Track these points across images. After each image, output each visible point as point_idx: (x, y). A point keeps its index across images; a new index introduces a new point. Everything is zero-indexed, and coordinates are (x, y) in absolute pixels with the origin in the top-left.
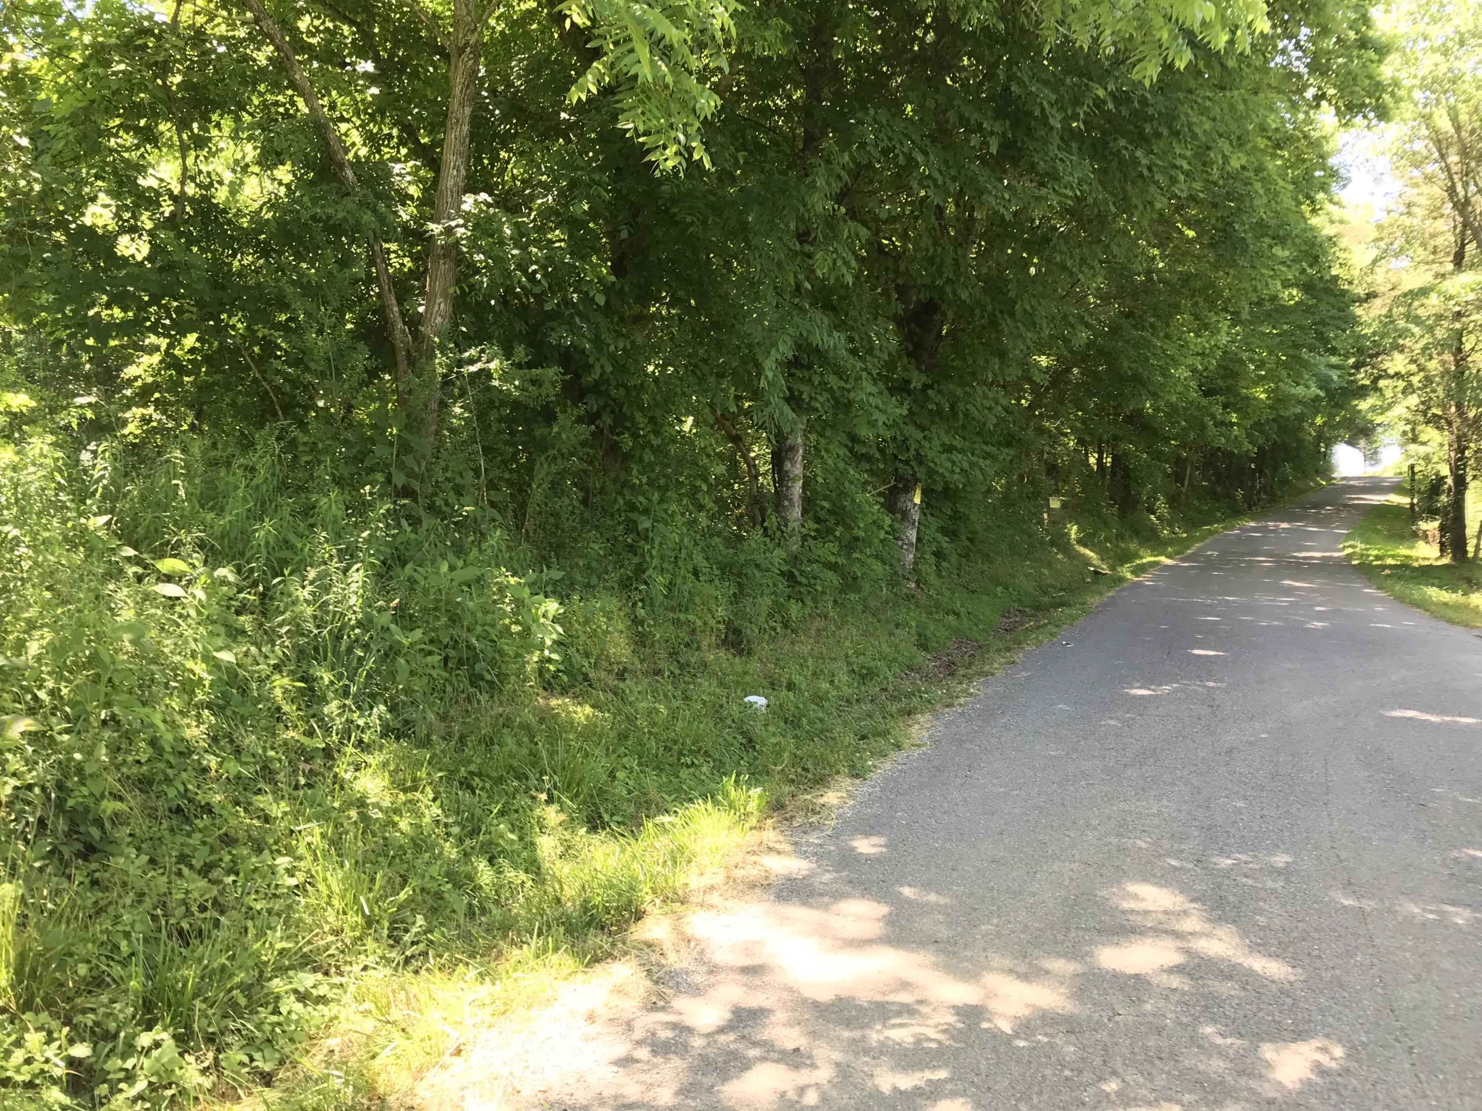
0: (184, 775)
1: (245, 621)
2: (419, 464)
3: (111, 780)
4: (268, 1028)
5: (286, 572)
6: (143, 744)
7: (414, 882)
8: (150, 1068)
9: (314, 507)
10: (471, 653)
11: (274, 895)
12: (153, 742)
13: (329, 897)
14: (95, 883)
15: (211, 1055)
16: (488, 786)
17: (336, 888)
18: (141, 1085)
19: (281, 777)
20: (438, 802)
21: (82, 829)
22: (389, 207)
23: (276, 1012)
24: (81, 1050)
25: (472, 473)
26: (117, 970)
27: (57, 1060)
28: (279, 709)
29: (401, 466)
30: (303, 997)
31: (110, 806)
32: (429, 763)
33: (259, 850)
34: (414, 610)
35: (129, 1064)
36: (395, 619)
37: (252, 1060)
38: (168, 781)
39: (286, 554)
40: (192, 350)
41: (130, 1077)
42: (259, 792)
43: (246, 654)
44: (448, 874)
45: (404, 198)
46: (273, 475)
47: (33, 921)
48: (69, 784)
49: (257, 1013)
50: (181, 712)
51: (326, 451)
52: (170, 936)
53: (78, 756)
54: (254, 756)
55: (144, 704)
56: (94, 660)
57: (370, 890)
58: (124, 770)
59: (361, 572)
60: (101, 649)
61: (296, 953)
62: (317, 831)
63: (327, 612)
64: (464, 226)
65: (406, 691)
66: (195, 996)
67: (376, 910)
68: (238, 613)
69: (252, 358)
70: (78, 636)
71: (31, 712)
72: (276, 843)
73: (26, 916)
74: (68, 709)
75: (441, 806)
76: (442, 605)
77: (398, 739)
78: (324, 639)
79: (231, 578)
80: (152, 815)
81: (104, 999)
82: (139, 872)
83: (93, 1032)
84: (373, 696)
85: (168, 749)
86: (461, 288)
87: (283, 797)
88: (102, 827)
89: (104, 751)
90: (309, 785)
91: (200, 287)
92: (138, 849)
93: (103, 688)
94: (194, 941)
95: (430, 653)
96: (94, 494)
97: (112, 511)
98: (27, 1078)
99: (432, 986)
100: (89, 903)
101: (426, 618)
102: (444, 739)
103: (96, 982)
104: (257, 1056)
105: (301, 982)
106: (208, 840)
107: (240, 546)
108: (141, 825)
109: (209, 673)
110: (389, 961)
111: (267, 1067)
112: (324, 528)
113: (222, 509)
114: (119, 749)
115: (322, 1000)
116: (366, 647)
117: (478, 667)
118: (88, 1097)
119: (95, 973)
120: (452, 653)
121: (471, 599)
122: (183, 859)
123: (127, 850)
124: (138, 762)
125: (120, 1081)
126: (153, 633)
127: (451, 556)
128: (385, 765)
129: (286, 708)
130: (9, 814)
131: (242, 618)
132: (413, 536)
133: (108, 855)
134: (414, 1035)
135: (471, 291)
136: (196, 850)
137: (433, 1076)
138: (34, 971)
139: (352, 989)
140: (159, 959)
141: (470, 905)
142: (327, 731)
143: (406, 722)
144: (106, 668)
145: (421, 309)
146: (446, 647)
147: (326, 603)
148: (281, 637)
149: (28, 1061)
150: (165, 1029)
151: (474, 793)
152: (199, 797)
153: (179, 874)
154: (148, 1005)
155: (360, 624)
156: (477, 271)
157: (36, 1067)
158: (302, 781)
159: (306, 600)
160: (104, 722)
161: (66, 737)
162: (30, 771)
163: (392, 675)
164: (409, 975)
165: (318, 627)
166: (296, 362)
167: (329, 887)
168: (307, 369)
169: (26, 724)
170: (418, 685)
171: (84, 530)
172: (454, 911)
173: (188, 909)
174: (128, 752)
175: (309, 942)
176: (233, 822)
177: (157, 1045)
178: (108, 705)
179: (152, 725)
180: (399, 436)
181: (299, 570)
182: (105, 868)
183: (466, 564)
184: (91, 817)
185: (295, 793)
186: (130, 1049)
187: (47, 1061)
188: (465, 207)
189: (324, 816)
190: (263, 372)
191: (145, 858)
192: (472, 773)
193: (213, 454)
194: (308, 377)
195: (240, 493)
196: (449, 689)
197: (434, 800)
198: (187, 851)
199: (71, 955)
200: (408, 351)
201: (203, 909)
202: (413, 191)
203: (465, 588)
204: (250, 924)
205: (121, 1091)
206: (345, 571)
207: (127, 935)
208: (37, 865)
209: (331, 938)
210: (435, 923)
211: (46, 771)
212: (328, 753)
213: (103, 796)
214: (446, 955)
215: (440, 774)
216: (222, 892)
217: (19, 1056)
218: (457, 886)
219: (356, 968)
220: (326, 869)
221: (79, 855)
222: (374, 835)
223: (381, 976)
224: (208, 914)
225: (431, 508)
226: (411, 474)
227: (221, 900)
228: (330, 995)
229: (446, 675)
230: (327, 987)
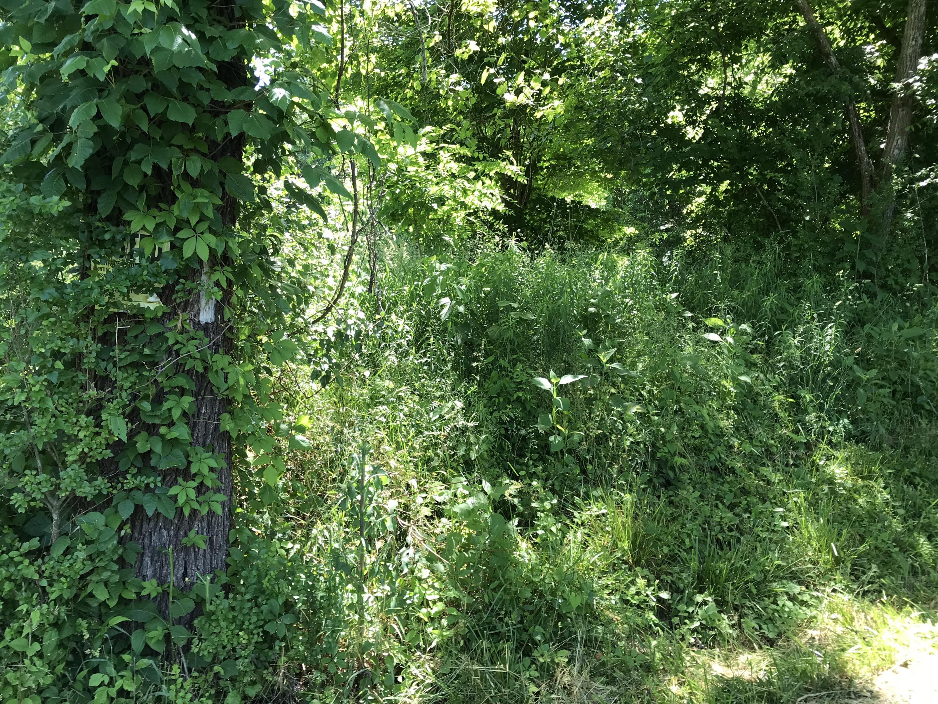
0: (719, 448)
1: (756, 357)
2: (876, 254)
3: (679, 446)
4: (770, 611)
5: (784, 328)
6: (696, 427)
7: (870, 541)
8: (702, 616)
9: (800, 287)
10: (915, 389)
11: (773, 530)
12: (702, 427)
13: (810, 539)
14: (671, 503)
15: (736, 618)
16: (927, 484)
17: (814, 534)
18: (697, 624)
19: (777, 457)
20: (888, 490)
21: (664, 471)
22: (861, 77)
23: (775, 603)
24: (665, 595)
25: (917, 261)
26: (684, 555)
27: (652, 597)
28: (776, 415)
29: (863, 257)
30: (793, 598)
31: (679, 460)
32: (881, 463)
33: (764, 501)
34: (871, 356)
35: (691, 609)
36: (856, 362)
37: (761, 628)
38: (710, 450)
39: (782, 316)
40: (726, 191)
41: (691, 617)
42: (763, 465)
43: (757, 378)
44: (894, 541)
45: (872, 68)
46: (775, 266)
47: (641, 518)
48: (658, 445)
49: (763, 600)
50: (717, 410)
51: (810, 249)
52: (712, 542)
53: (662, 429)
54: (760, 442)
55: (697, 403)
56: (671, 375)
57: (838, 540)
58: (686, 440)
59: (833, 329)
60: (675, 369)
61: (787, 570)
62: (802, 495)
63: (810, 355)
64: (921, 80)
65: (863, 411)
66: (727, 580)
67: (842, 554)
68: (752, 352)
69: (763, 193)
70: (663, 361)
71: (639, 402)
72: (774, 498)
73: (637, 514)
74: (656, 402)
75: (890, 493)
76: (893, 354)
77: (857, 443)
78: (807, 372)
79: (749, 330)
80: (701, 469)
81: (677, 569)
82: (695, 501)
83: (671, 587)
84: (839, 412)
85: (710, 431)
86: (916, 127)
87: (779, 470)
88: (674, 471)
89: (676, 428)
90: (795, 465)
91: (732, 151)
92: (694, 487)
93: (676, 393)
94: (726, 548)
95: (882, 387)
96: (671, 280)
97: (679, 290)
98: (637, 603)
99: (885, 615)
100: (669, 513)
101: (880, 362)
102: (892, 447)
103: (673, 559)
104: (764, 626)
105: (791, 588)
106: (734, 489)
107: (754, 311)
108: (695, 474)
109: (735, 388)
110: (852, 591)
111: (771, 636)
112: (808, 300)
113: (743, 288)
114: (683, 428)
115: (804, 603)
116: (836, 379)
117: (919, 399)
118: (668, 621)
119: (672, 553)
120: (899, 388)
121: (916, 350)
122: (718, 498)
123: (688, 487)
124: (694, 437)
125: (685, 618)
126: (703, 362)
127: (899, 319)
128: (847, 459)
129: (781, 414)
130: (628, 456)
131: (755, 356)
132: (870, 305)
133: (677, 488)
134: (873, 644)
135: (923, 128)
136: (726, 494)
137: (886, 675)
138: (641, 544)
139: (826, 602)
140: (707, 553)
141: (912, 565)
142: (808, 431)
143: (863, 432)
144: (678, 381)
145: (882, 146)
146: (895, 383)
147: (809, 349)
148: (779, 369)
149: (638, 593)
150: (710, 595)
151: (916, 488)
152: (728, 463)
153: (717, 506)
154: (700, 579)
155: (831, 364)
156: (929, 112)
157: (642, 597)
158: (791, 462)
159: (796, 347)
160: (676, 412)
161: (656, 418)
162: (638, 434)
163: (854, 400)
164: (866, 602)
165: (803, 364)
166: (790, 192)
167: (809, 532)
168: (799, 196)
169: (636, 408)
170: (873, 407)
171: (665, 300)
172: (900, 567)
173: (721, 528)
174: (688, 430)
175: (795, 565)
176: (748, 481)
177: (705, 603)
178: (678, 402)
179: (702, 416)
180: (862, 237)
181: (793, 326)
182: (677, 495)
183: (911, 326)
184: (669, 464)
185: (787, 469)
186: (690, 602)
187: (647, 596)
188: (921, 67)
189: (806, 486)
190: (769, 201)
191: (697, 494)
192: (914, 474)
193: (738, 254)
194: (800, 201)
195: (755, 277)
196: (896, 413)
197: (885, 488)
198: (721, 494)
199: (660, 540)
200: (871, 176)
201: (731, 530)
202: (880, 62)
203: (911, 342)
204: (758, 545)
205: (686, 624)
206: (823, 328)
207: (689, 536)
208: (642, 487)
209: (810, 566)
210: (885, 572)
211: (646, 434)
212: (808, 446)
213: (675, 454)
214: (895, 596)
215: (890, 471)
216: (742, 522)
217: (633, 590)
218: (903, 550)
219: (828, 590)
220: (807, 521)
221: (662, 485)
222: (841, 505)
223: (846, 599)
224: (733, 533)
225: (884, 287)
226: (870, 263)
227: (741, 526)
228: (810, 602)
229: (894, 403)
230: (809, 597)
